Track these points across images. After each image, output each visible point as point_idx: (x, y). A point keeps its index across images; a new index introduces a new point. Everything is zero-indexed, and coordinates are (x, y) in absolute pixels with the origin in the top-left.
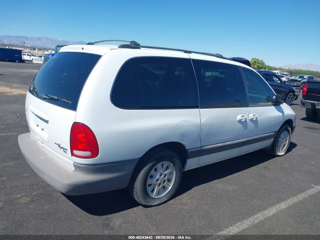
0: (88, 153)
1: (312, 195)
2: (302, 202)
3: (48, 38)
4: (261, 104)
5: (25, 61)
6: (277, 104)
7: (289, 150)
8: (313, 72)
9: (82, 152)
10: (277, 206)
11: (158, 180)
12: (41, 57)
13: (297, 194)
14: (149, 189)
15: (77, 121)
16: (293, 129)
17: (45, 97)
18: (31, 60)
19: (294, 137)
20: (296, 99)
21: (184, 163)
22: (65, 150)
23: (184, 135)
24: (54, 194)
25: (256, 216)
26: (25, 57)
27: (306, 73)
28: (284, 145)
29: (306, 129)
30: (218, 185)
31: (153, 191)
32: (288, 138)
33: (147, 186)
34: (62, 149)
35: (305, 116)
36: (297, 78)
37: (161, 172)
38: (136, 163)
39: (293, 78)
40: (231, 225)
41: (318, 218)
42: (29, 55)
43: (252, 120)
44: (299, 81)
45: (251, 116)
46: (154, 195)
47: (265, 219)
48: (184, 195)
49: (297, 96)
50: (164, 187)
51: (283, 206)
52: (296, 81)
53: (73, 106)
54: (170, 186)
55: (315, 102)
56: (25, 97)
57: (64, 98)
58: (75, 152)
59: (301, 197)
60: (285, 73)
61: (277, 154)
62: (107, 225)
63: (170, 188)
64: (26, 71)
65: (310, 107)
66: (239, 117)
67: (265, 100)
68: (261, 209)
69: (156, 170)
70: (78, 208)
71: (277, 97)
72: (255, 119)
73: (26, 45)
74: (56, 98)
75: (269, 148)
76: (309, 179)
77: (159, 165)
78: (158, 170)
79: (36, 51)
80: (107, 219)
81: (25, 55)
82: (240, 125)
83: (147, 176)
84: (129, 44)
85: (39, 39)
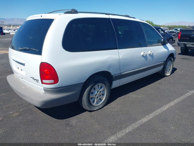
0: (52, 81)
1: (188, 96)
2: (183, 101)
3: (18, 18)
4: (155, 44)
5: (6, 34)
6: (164, 44)
7: (172, 72)
8: (182, 26)
9: (48, 80)
10: (169, 104)
11: (96, 95)
12: (15, 30)
13: (180, 96)
14: (91, 101)
15: (43, 61)
16: (174, 59)
17: (20, 49)
18: (9, 33)
19: (175, 65)
20: (174, 43)
21: (111, 84)
22: (37, 80)
23: (110, 66)
24: (33, 109)
25: (157, 111)
26: (5, 31)
27: (179, 27)
28: (170, 69)
29: (181, 59)
30: (132, 95)
31: (94, 102)
32: (172, 65)
33: (90, 99)
34: (35, 81)
35: (180, 52)
36: (174, 30)
37: (98, 90)
38: (82, 85)
39: (171, 31)
40: (143, 118)
41: (193, 109)
42: (8, 30)
43: (150, 55)
44: (175, 32)
45: (149, 52)
46: (94, 104)
47: (162, 112)
48: (112, 103)
49: (175, 41)
50: (100, 99)
51: (172, 104)
52: (173, 32)
53: (39, 53)
54: (104, 98)
55: (186, 43)
56: (8, 55)
57: (33, 48)
58: (44, 81)
59: (182, 98)
60: (166, 28)
61: (166, 75)
62: (68, 124)
63: (104, 99)
64: (6, 39)
65: (183, 46)
66: (142, 53)
67: (157, 42)
68: (159, 107)
69: (94, 89)
70: (49, 116)
71: (164, 40)
72: (151, 54)
73: (5, 24)
74: (28, 48)
75: (161, 72)
76: (186, 87)
77: (96, 86)
78: (96, 89)
79: (11, 27)
80: (68, 121)
81: (5, 30)
82: (143, 58)
83: (90, 93)
84: (71, 11)
85: (12, 19)
